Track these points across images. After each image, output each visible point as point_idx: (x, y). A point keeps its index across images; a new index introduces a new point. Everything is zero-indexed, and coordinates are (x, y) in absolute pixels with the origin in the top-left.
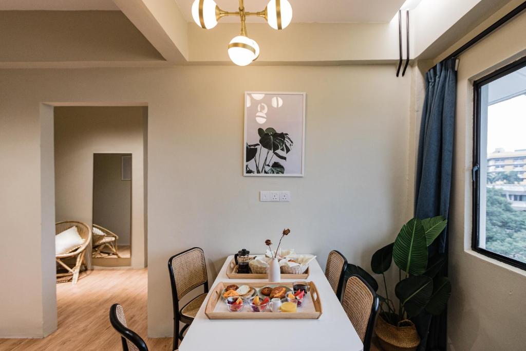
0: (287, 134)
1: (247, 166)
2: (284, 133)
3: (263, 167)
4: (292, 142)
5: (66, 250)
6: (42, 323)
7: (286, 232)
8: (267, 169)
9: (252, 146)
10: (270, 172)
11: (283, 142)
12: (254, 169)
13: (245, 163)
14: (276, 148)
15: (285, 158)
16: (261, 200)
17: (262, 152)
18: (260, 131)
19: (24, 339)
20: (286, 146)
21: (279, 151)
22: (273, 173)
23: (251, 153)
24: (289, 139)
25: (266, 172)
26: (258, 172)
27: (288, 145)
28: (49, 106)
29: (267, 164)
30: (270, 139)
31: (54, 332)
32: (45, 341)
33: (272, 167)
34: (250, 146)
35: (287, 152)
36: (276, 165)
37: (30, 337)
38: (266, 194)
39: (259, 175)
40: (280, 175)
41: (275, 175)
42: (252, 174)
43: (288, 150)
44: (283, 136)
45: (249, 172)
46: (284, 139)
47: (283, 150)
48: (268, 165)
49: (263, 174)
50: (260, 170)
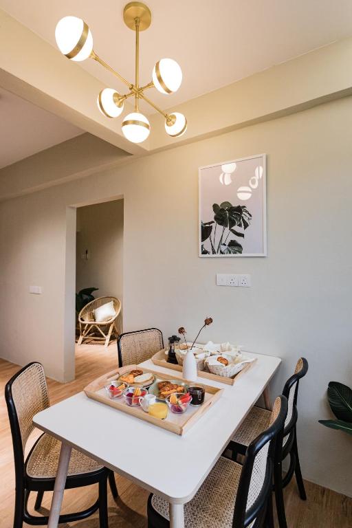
0: (245, 207)
1: (202, 246)
2: (241, 206)
3: (219, 247)
4: (251, 216)
5: (104, 320)
6: (63, 371)
7: (208, 321)
8: (223, 248)
9: (206, 224)
10: (226, 252)
11: (240, 216)
12: (210, 250)
13: (201, 243)
14: (233, 224)
15: (242, 235)
16: (218, 284)
17: (218, 230)
18: (215, 206)
19: (55, 381)
20: (243, 220)
21: (236, 228)
22: (230, 253)
23: (206, 232)
24: (246, 211)
25: (222, 253)
26: (214, 252)
27: (246, 219)
28: (73, 208)
29: (223, 242)
30: (226, 214)
31: (71, 381)
32: (63, 386)
33: (229, 245)
34: (205, 224)
35: (245, 229)
36: (233, 244)
37: (58, 381)
38: (223, 278)
39: (215, 255)
40: (238, 255)
41: (232, 255)
42: (207, 255)
43: (246, 225)
44: (239, 209)
45: (205, 252)
46: (241, 213)
47: (240, 225)
48: (224, 245)
49: (218, 255)
50: (216, 251)
